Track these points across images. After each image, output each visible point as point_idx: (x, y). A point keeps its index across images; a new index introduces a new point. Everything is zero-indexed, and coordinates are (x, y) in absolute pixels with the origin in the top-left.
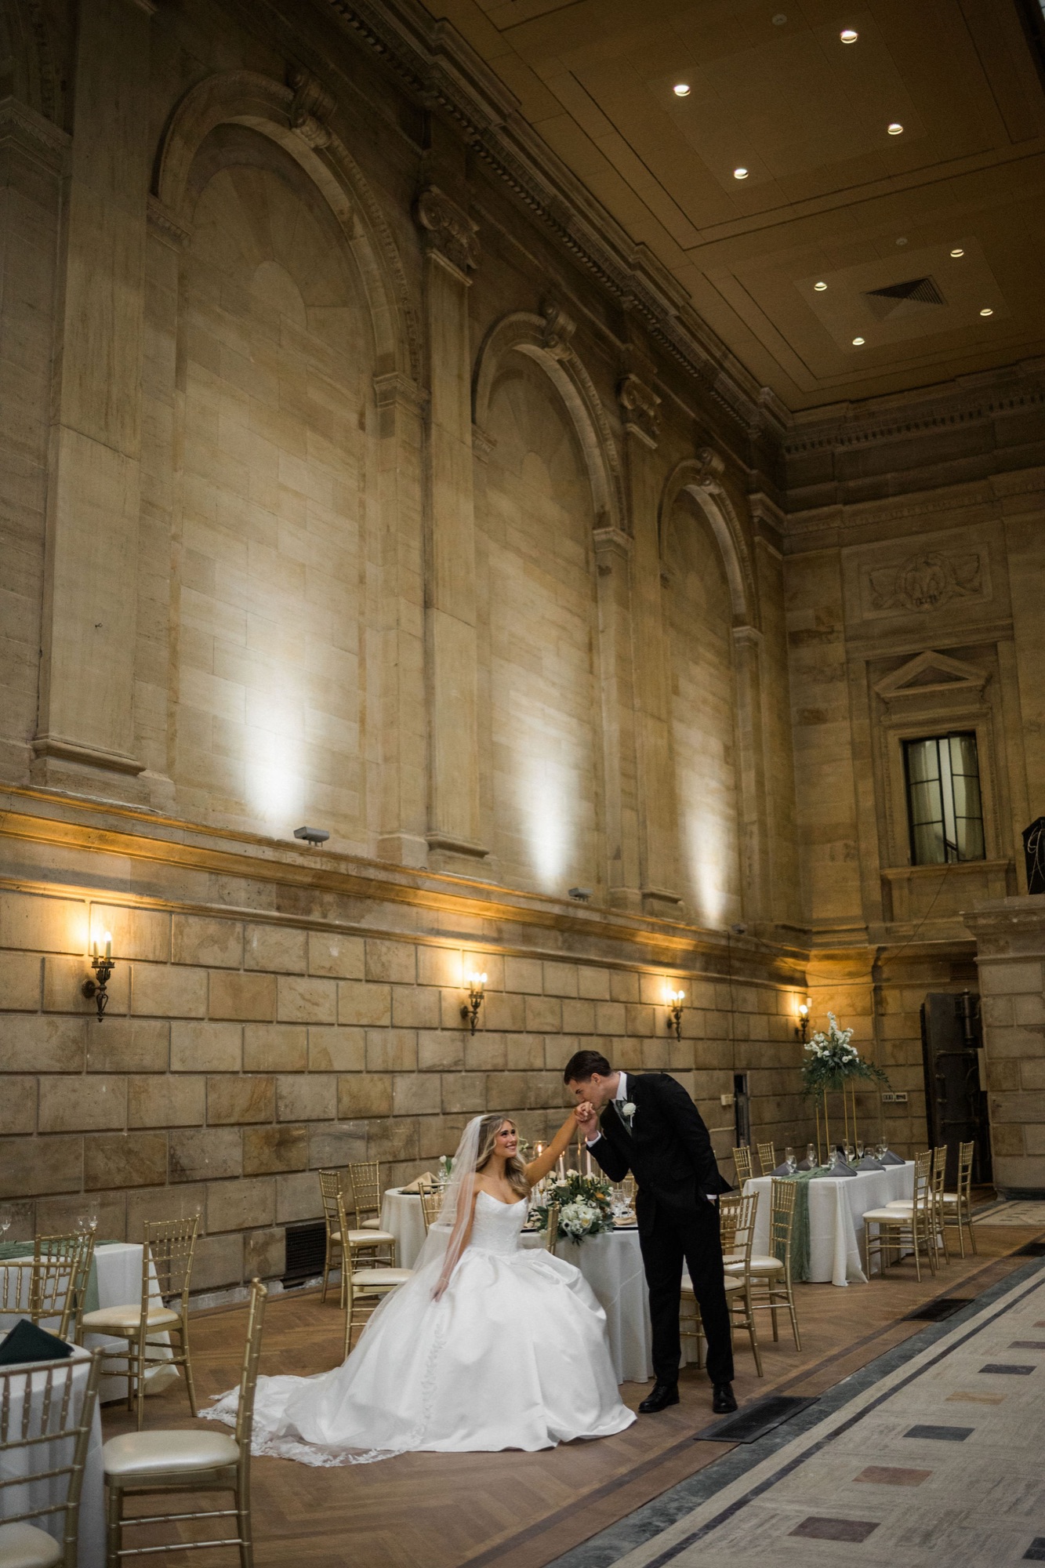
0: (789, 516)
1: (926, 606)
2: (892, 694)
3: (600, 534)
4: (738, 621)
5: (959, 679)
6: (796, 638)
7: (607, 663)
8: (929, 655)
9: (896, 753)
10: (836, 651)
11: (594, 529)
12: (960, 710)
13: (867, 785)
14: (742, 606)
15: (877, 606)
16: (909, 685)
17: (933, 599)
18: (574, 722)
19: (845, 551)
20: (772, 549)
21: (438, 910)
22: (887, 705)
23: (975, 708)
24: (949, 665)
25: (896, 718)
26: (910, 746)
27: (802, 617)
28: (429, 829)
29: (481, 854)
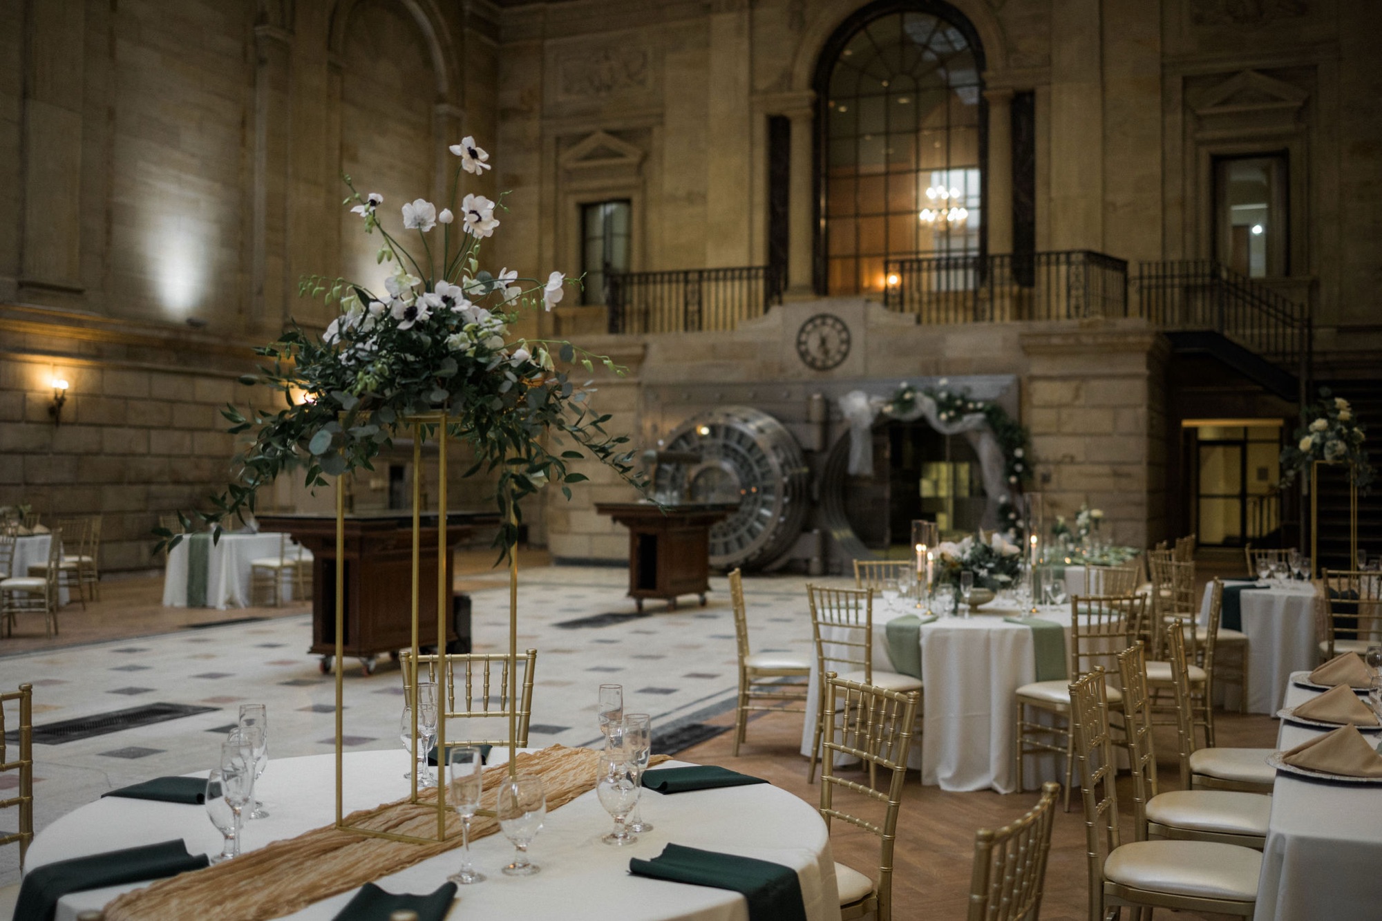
0: (506, 11)
1: (603, 94)
2: (572, 165)
3: (260, 31)
4: (441, 100)
5: (621, 155)
6: (506, 114)
7: (259, 137)
8: (601, 135)
9: (573, 215)
10: (533, 126)
11: (256, 25)
12: (622, 181)
13: (549, 239)
14: (444, 87)
15: (567, 90)
16: (588, 158)
17: (609, 88)
18: (217, 186)
19: (548, 43)
20: (485, 39)
21: (25, 333)
22: (570, 174)
23: (632, 180)
24: (614, 144)
25: (575, 185)
26: (586, 209)
27: (510, 97)
28: (20, 271)
29: (79, 292)
